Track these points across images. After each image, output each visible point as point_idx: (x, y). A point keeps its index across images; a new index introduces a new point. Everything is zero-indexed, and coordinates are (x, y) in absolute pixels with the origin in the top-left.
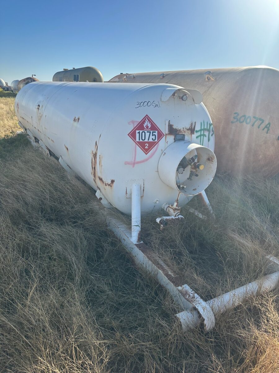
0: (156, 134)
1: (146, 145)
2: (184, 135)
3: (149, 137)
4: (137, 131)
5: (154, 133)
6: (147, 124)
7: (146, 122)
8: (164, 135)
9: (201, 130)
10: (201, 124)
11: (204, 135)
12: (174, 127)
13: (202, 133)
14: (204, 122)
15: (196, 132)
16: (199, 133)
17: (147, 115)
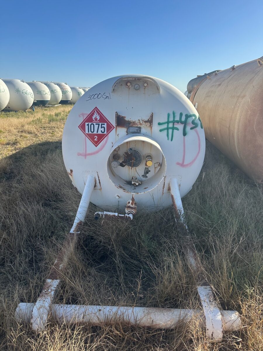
0: (105, 126)
1: (95, 137)
2: (140, 128)
3: (98, 129)
4: (86, 124)
5: (103, 126)
6: (96, 116)
7: (95, 114)
8: (114, 128)
9: (168, 122)
10: (169, 115)
11: (173, 128)
12: (127, 119)
13: (171, 125)
14: (174, 114)
15: (159, 124)
16: (165, 126)
17: (96, 107)
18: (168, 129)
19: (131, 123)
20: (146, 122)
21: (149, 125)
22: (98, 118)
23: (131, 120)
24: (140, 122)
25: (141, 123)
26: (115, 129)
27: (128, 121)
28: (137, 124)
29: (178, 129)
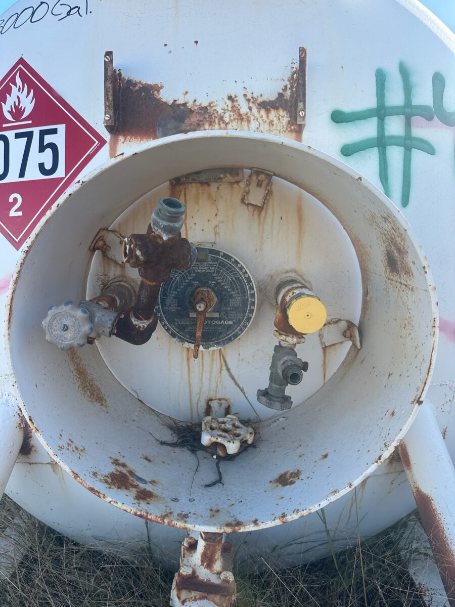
0: (59, 139)
3: (25, 160)
5: (48, 139)
6: (18, 98)
7: (14, 90)
8: (102, 142)
9: (381, 112)
10: (381, 79)
11: (409, 143)
12: (167, 96)
13: (395, 127)
14: (405, 73)
15: (338, 117)
16: (368, 130)
17: (22, 61)
18: (381, 143)
19: (191, 111)
20: (266, 106)
21: (285, 120)
22: (28, 105)
23: (189, 100)
24: (235, 109)
25: (244, 109)
26: (106, 148)
27: (175, 106)
28: (221, 118)
29: (430, 150)
